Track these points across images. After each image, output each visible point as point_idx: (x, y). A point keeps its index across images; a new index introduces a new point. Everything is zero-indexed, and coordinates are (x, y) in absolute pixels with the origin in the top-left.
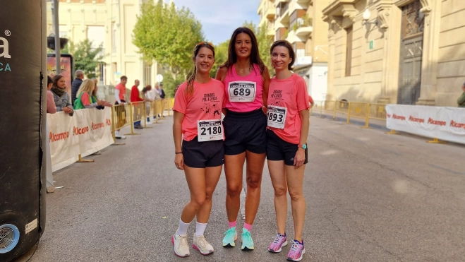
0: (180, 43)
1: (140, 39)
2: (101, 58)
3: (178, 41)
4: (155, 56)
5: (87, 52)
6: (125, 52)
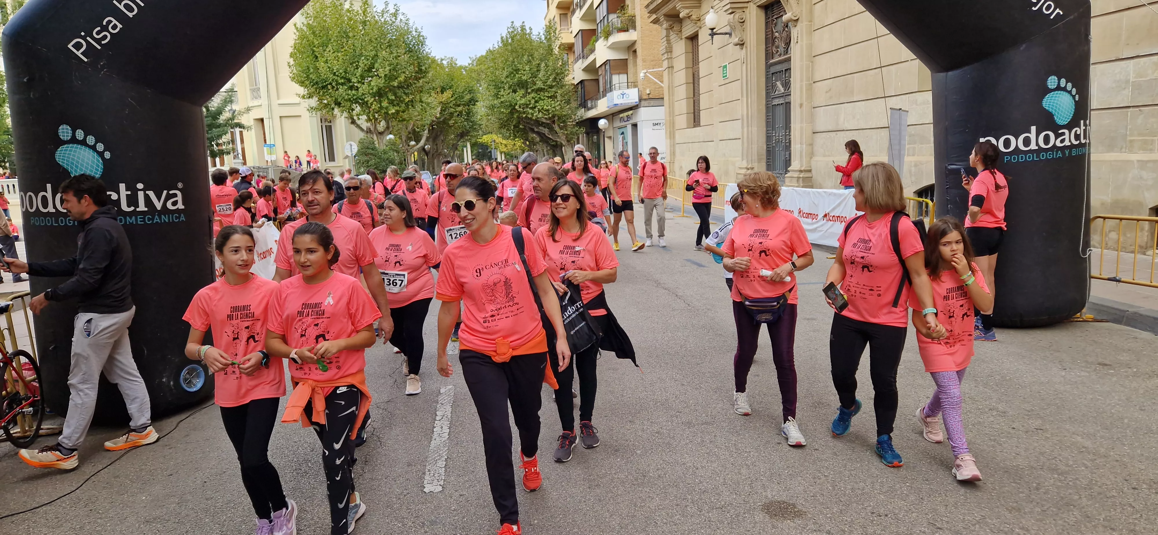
6: (278, 97)
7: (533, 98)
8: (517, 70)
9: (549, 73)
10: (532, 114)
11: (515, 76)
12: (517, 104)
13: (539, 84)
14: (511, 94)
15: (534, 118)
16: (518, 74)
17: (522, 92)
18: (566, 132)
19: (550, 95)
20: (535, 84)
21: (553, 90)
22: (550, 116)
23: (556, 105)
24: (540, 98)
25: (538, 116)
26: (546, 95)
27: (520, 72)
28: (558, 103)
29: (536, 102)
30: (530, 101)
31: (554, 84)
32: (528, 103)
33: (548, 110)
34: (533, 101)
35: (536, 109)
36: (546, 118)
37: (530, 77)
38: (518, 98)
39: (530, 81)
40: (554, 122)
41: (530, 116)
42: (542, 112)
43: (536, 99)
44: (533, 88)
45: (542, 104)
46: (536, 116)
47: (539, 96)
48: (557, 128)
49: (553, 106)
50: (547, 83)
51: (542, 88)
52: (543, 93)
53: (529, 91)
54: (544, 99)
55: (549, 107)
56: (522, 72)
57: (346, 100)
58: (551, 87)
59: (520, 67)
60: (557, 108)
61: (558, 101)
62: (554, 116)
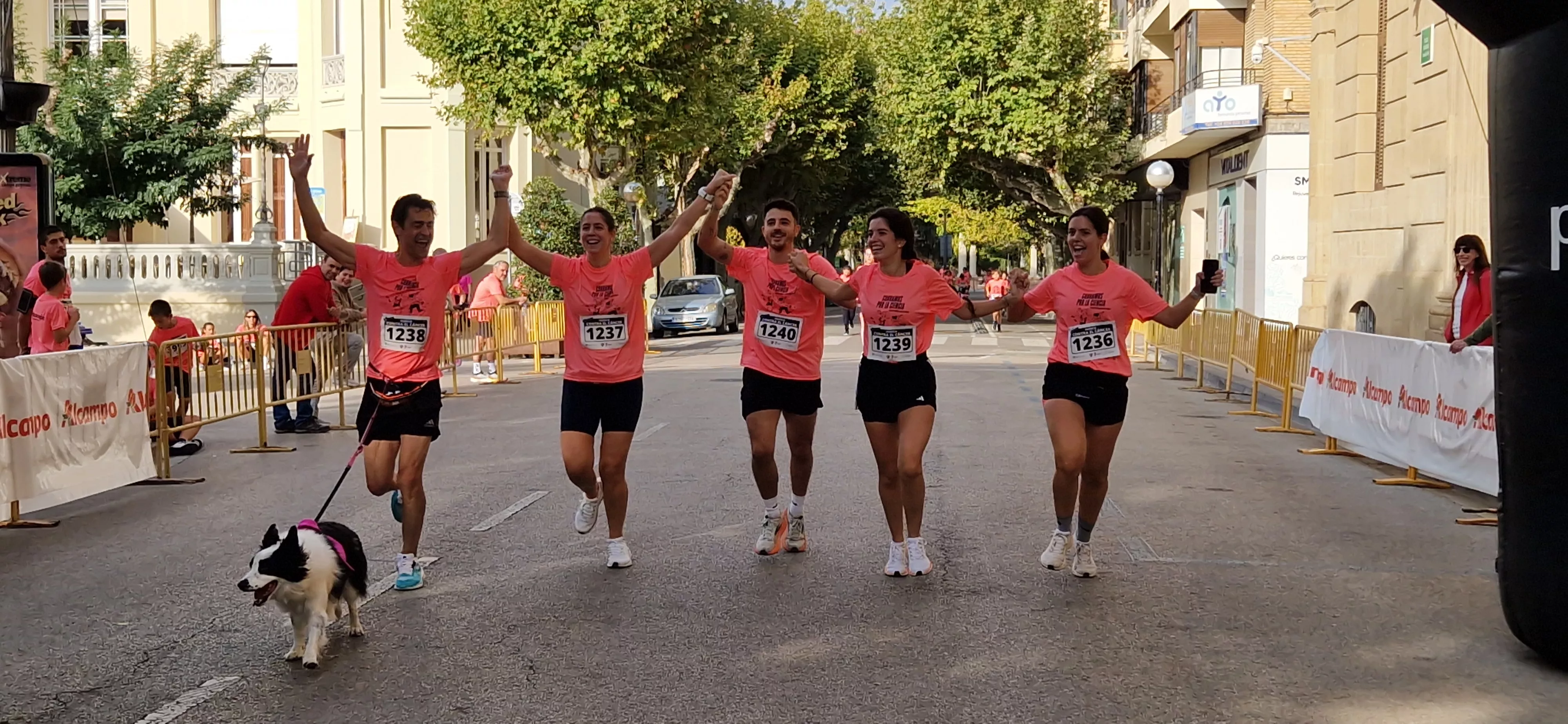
0: (618, 36)
1: (437, 21)
2: (264, 113)
3: (610, 28)
4: (502, 100)
5: (192, 95)
6: (383, 85)
7: (998, 101)
8: (962, 33)
9: (1045, 41)
10: (994, 142)
11: (955, 44)
12: (954, 117)
13: (1017, 67)
14: (940, 90)
15: (998, 153)
16: (963, 41)
17: (973, 84)
18: (1083, 193)
19: (1042, 96)
20: (1006, 68)
21: (1052, 83)
22: (1041, 149)
23: (1056, 122)
24: (1016, 102)
25: (1008, 150)
26: (1033, 94)
27: (968, 37)
28: (1062, 116)
29: (1005, 112)
30: (990, 111)
31: (1054, 68)
32: (984, 114)
33: (1034, 135)
34: (997, 111)
35: (1005, 131)
36: (1028, 154)
37: (994, 50)
38: (958, 101)
39: (992, 58)
40: (1052, 165)
41: (986, 147)
42: (1018, 139)
43: (1007, 105)
44: (1000, 78)
45: (1022, 118)
46: (1004, 147)
47: (1015, 97)
48: (1060, 182)
49: (1048, 123)
50: (1038, 67)
51: (1022, 78)
52: (1025, 91)
53: (991, 83)
54: (1028, 107)
55: (1038, 127)
56: (975, 35)
57: (522, 92)
58: (1048, 75)
59: (970, 23)
60: (1058, 129)
61: (1061, 112)
62: (1051, 149)
